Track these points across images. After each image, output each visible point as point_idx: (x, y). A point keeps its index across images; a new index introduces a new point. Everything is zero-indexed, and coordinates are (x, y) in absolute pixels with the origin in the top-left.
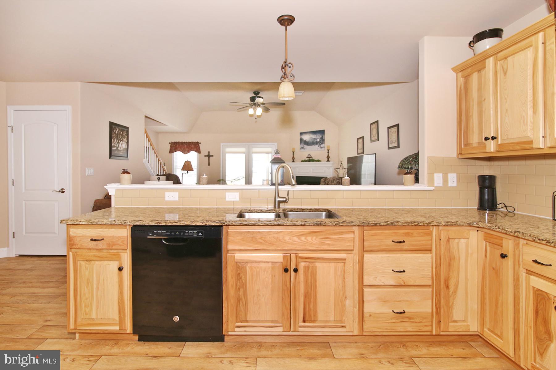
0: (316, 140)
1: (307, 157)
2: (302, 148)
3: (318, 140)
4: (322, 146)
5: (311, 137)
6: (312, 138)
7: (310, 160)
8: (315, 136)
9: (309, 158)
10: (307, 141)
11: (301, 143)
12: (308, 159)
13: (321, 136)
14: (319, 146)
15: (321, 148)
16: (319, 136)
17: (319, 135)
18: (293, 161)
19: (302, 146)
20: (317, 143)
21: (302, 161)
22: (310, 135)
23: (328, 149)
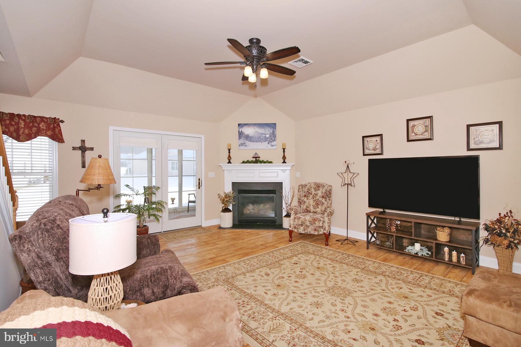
0: (264, 135)
1: (253, 157)
2: (242, 145)
3: (267, 136)
4: (273, 143)
5: (256, 131)
6: (259, 133)
7: (256, 160)
8: (263, 130)
9: (256, 158)
10: (250, 135)
11: (240, 138)
12: (254, 159)
13: (271, 131)
14: (269, 143)
15: (272, 146)
16: (269, 131)
17: (269, 129)
18: (229, 162)
19: (242, 141)
20: (266, 139)
21: (243, 162)
22: (255, 129)
23: (284, 148)
